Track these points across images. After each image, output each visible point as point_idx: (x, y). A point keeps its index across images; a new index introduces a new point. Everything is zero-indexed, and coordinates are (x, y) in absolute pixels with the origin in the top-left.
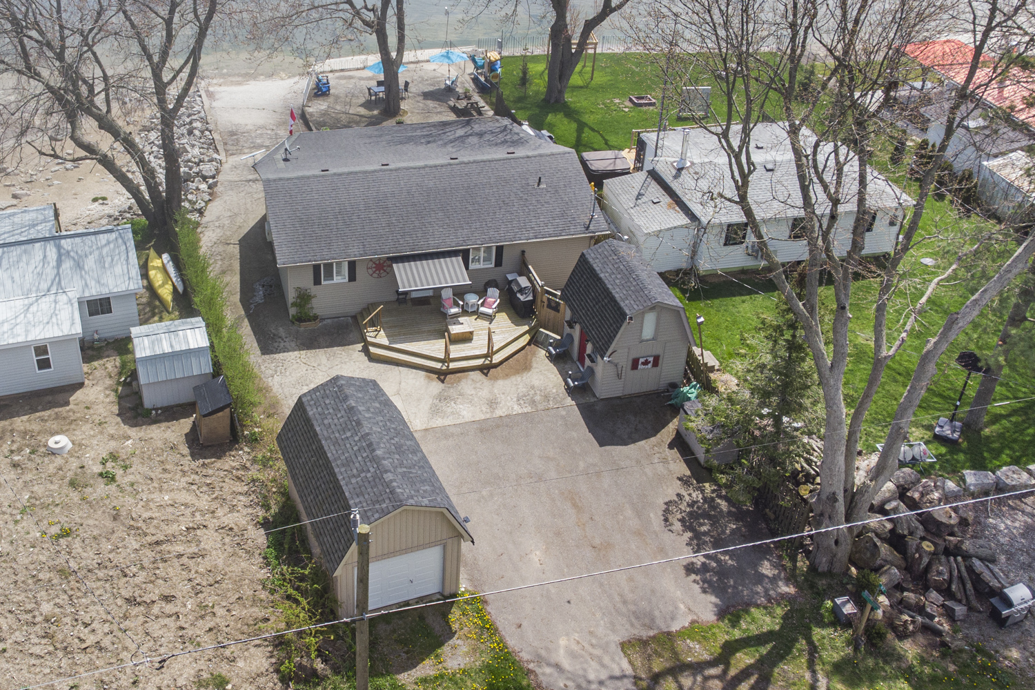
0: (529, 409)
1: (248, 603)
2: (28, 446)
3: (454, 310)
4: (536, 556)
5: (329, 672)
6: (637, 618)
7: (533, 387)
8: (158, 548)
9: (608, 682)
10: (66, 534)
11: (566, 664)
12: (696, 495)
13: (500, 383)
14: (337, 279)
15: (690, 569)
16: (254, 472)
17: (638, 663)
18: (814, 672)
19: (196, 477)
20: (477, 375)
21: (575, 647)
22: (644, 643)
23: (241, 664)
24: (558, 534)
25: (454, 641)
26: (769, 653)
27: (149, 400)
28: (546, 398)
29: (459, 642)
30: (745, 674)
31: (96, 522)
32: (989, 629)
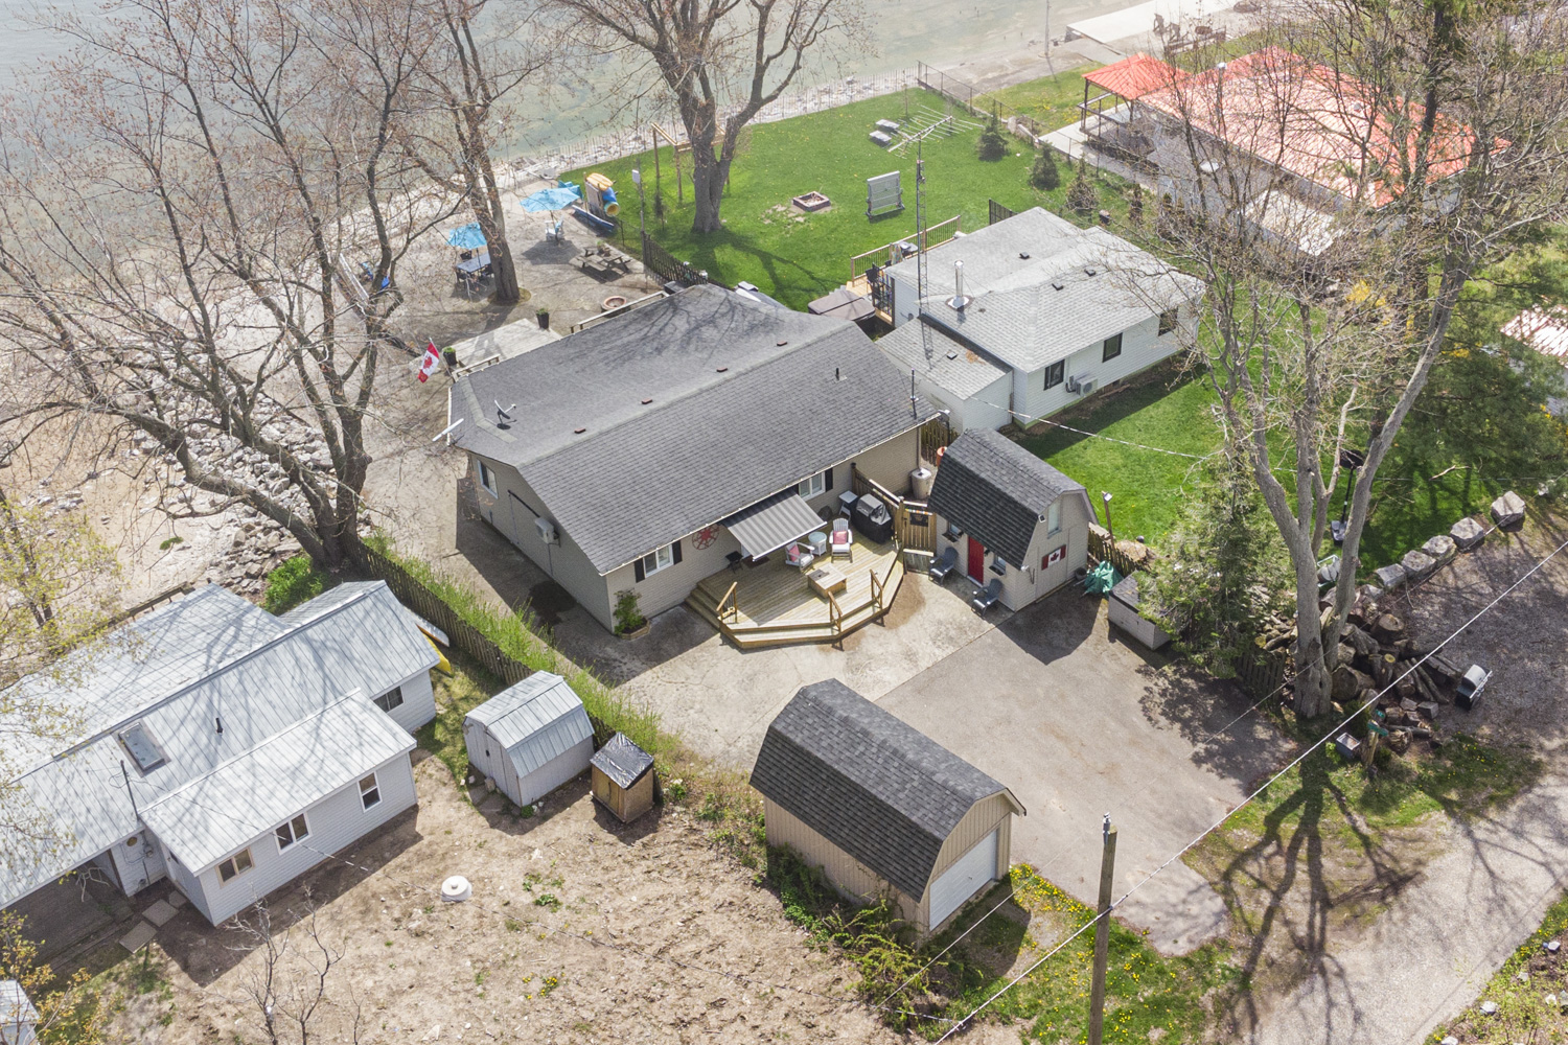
0: (951, 650)
1: (807, 972)
3: (806, 559)
4: (1055, 804)
5: (947, 1001)
6: (1180, 827)
7: (940, 623)
8: (667, 957)
9: (1190, 898)
10: (551, 985)
11: (1143, 897)
12: (1163, 683)
13: (903, 629)
14: (660, 567)
15: (1198, 760)
16: (708, 832)
17: (1206, 870)
18: (1349, 814)
19: (649, 863)
20: (871, 629)
21: (1145, 879)
22: (1198, 849)
23: (843, 1034)
24: (1061, 773)
25: (1033, 921)
26: (1306, 812)
27: (527, 793)
28: (960, 628)
29: (1039, 919)
30: (1296, 841)
31: (578, 959)
32: (1460, 716)
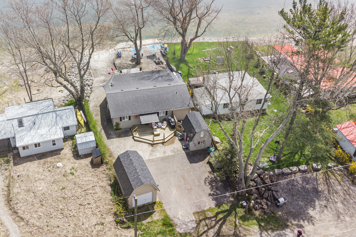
0: (173, 154)
1: (108, 205)
2: (52, 165)
3: (155, 127)
4: (174, 192)
5: (127, 221)
6: (197, 207)
7: (174, 148)
8: (86, 192)
9: (190, 222)
10: (63, 189)
11: (180, 218)
12: (213, 176)
13: (167, 147)
14: (126, 120)
15: (210, 195)
16: (107, 172)
17: (197, 218)
18: (236, 219)
19: (93, 173)
20: (161, 145)
21: (183, 214)
22: (198, 213)
23: (107, 219)
24: (179, 186)
25: (155, 213)
26: (226, 215)
27: (80, 153)
28: (178, 151)
29: (156, 213)
30: (220, 219)
31: (70, 185)
32: (275, 208)
